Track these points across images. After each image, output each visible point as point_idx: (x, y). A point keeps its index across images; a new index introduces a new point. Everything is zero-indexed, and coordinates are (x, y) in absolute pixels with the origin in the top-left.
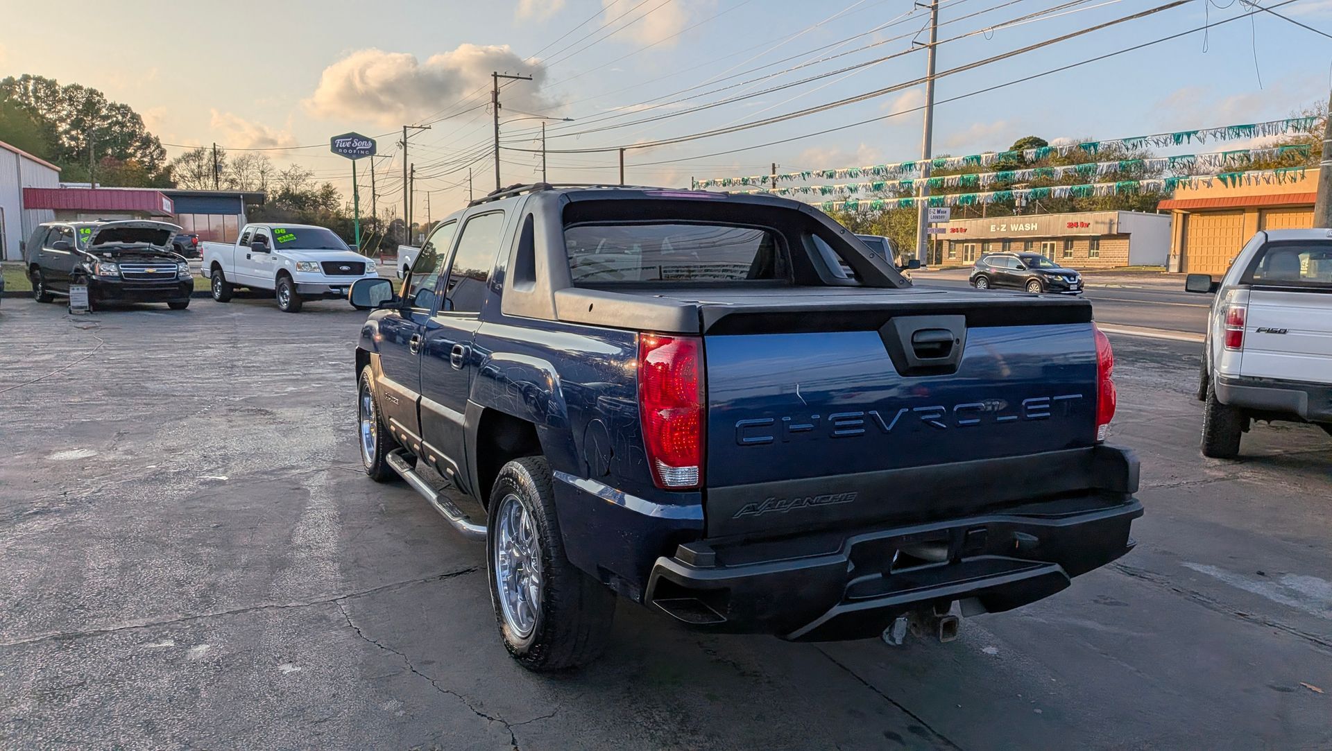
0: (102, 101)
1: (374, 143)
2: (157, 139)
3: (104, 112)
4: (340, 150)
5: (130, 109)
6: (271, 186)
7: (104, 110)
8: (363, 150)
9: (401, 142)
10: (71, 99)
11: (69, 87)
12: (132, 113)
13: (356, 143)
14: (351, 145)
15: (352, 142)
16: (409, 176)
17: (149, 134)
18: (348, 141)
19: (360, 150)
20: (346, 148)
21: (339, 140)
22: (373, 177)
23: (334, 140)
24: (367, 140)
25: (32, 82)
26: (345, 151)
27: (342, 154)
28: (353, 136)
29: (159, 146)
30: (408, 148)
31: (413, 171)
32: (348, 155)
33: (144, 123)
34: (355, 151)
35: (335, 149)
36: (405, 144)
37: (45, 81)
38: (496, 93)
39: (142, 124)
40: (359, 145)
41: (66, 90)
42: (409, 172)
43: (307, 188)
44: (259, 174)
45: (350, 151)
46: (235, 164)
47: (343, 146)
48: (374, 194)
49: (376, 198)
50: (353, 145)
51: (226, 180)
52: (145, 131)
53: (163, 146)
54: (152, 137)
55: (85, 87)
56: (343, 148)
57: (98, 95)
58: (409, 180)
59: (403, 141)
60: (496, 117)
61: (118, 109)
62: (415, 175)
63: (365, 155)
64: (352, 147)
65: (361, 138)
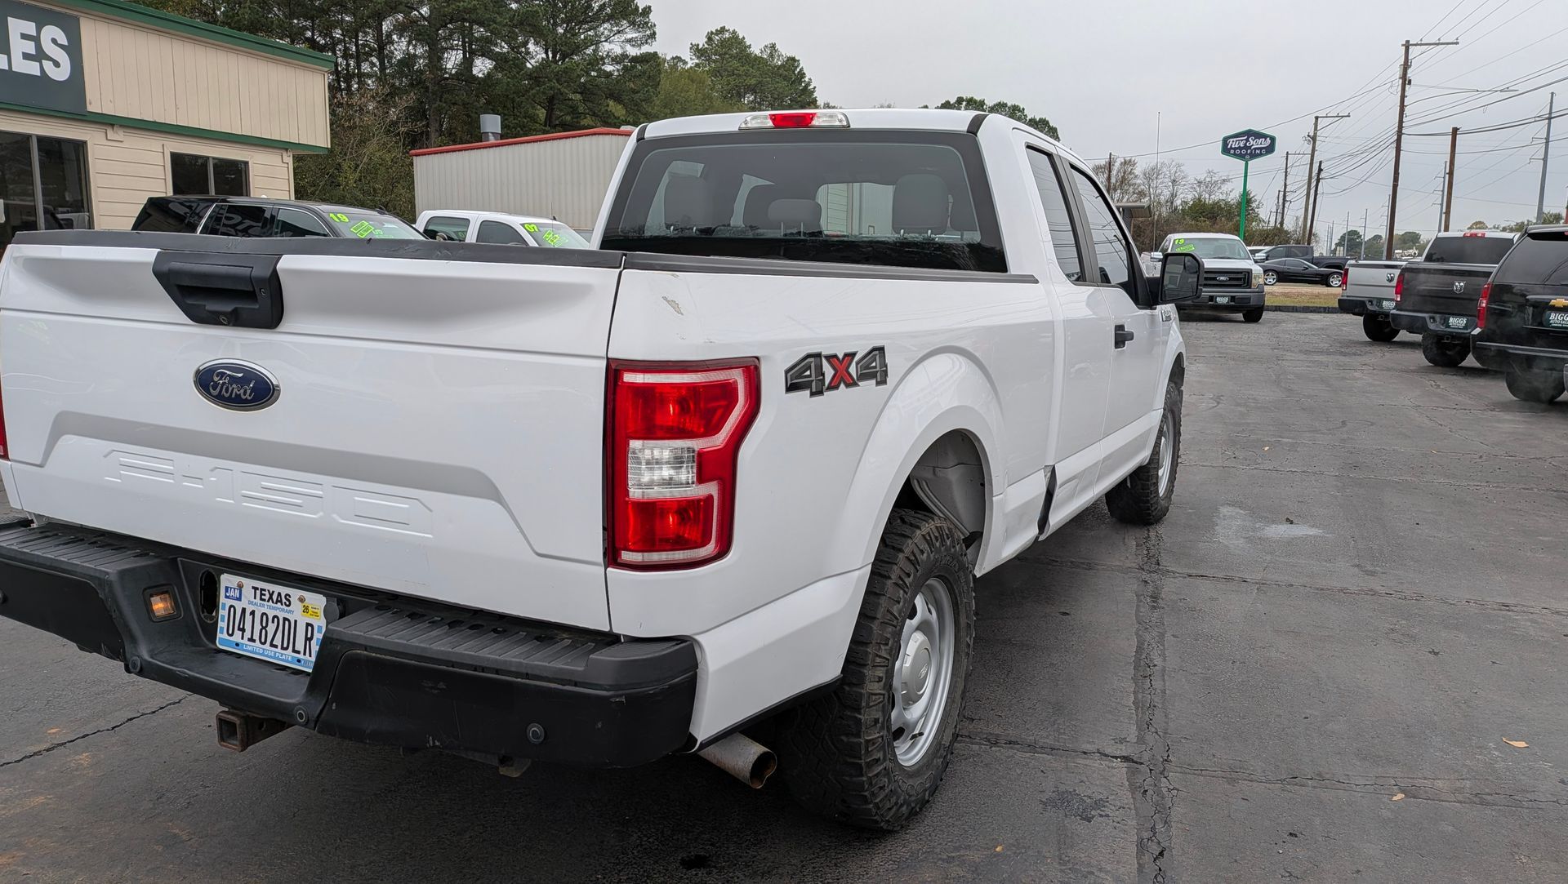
0: (1023, 117)
4: (1232, 152)
5: (1048, 122)
6: (1182, 196)
8: (1258, 149)
9: (1309, 136)
11: (995, 106)
14: (1245, 144)
15: (1247, 140)
16: (1315, 177)
18: (1242, 140)
19: (1255, 149)
20: (1240, 148)
21: (1231, 140)
22: (1286, 180)
23: (1228, 139)
24: (1265, 136)
25: (964, 103)
27: (1235, 155)
28: (1250, 134)
30: (1317, 143)
31: (1320, 170)
32: (1241, 157)
33: (1060, 136)
34: (1249, 151)
35: (1226, 150)
36: (1314, 139)
37: (975, 102)
38: (1406, 67)
40: (1255, 143)
42: (1315, 172)
43: (1221, 197)
44: (1170, 184)
45: (1244, 152)
46: (1145, 174)
47: (1236, 146)
48: (1284, 200)
49: (1287, 205)
50: (1248, 144)
51: (1134, 193)
55: (1009, 104)
56: (1235, 149)
57: (1019, 111)
58: (1313, 183)
59: (1312, 134)
60: (1403, 97)
62: (1322, 175)
63: (1261, 155)
64: (1246, 147)
65: (1259, 135)
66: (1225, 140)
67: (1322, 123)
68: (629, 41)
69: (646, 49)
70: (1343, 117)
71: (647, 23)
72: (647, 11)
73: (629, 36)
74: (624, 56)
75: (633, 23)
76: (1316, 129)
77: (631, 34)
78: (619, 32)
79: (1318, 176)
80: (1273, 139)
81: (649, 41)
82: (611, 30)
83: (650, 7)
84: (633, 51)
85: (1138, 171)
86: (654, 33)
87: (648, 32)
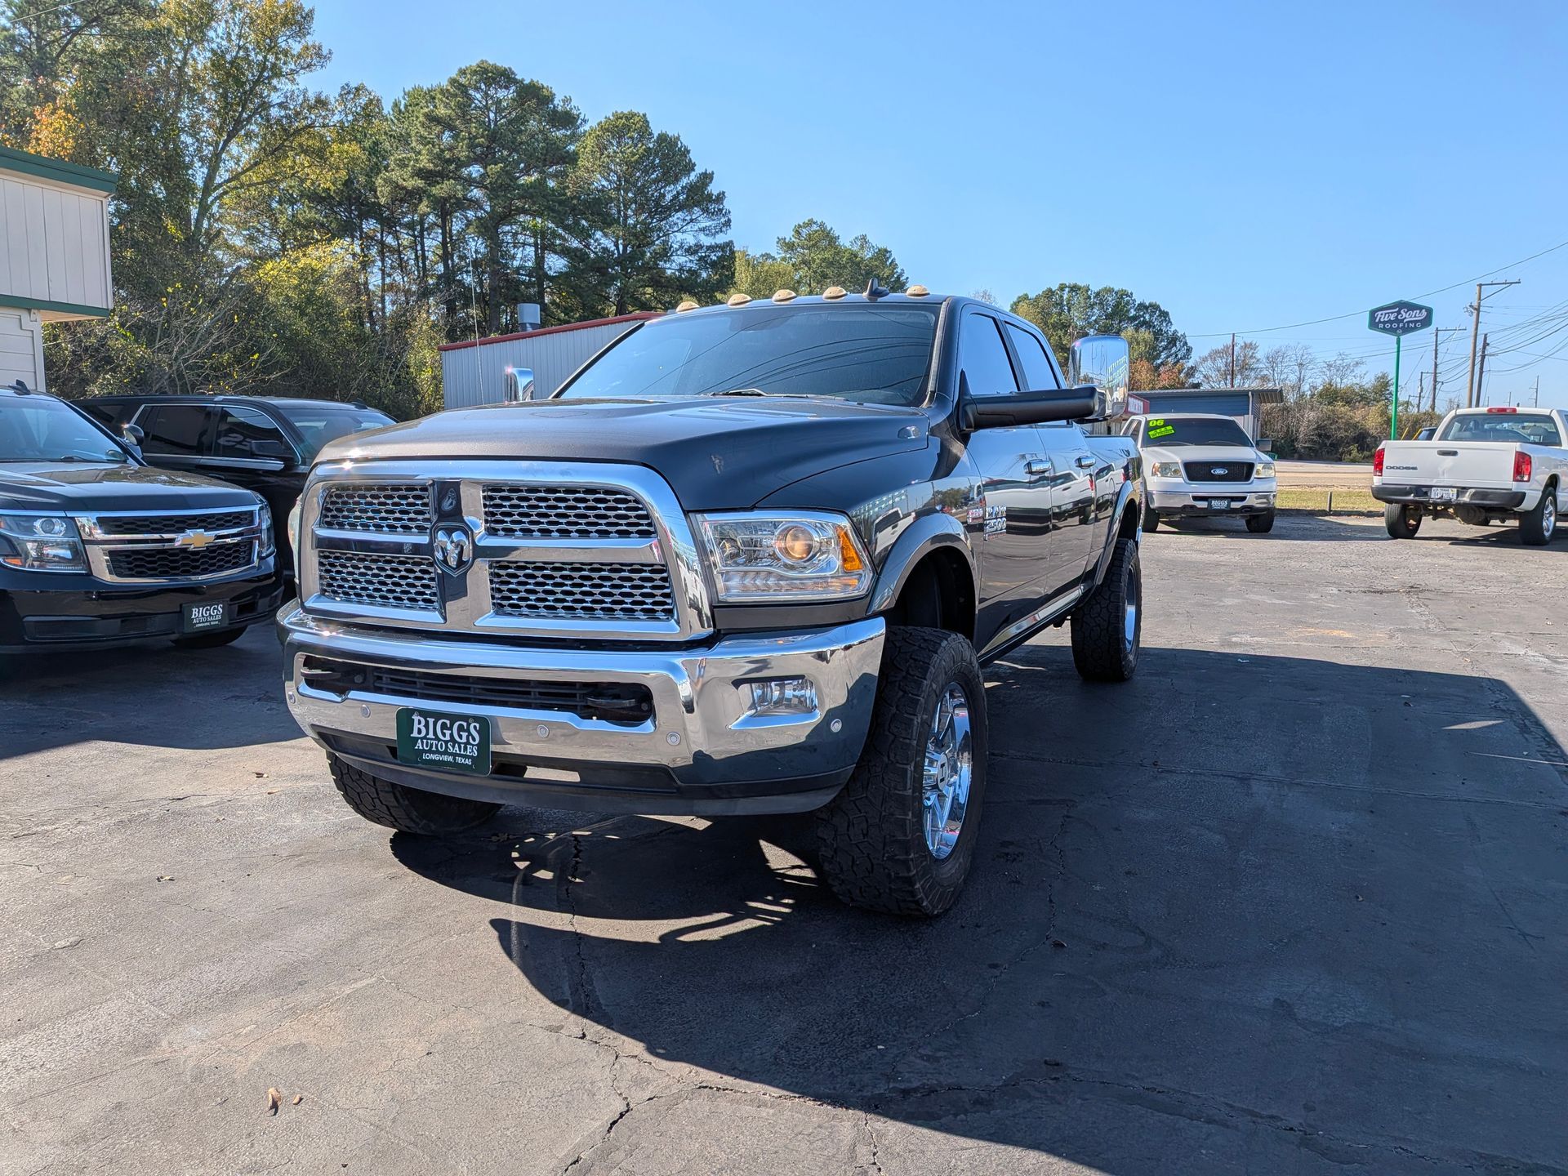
0: (1131, 302)
2: (1184, 336)
3: (1132, 313)
4: (1381, 326)
5: (1158, 306)
6: (1311, 380)
7: (1132, 310)
8: (1412, 322)
9: (1471, 307)
10: (1101, 303)
11: (1101, 291)
12: (1160, 310)
14: (1396, 317)
15: (1399, 313)
16: (1481, 355)
17: (1176, 331)
18: (1392, 313)
19: (1408, 322)
20: (1390, 321)
21: (1380, 313)
22: (1436, 358)
23: (1376, 314)
24: (1420, 308)
25: (1067, 290)
26: (1388, 326)
27: (1384, 330)
28: (1400, 305)
29: (1186, 343)
30: (1481, 313)
31: (1486, 344)
32: (1392, 331)
33: (1172, 320)
34: (1401, 325)
35: (1374, 324)
36: (1478, 308)
37: (1080, 288)
39: (1170, 322)
40: (1407, 316)
41: (1098, 294)
42: (1480, 346)
43: (1356, 381)
44: (1297, 367)
45: (1395, 325)
46: (1268, 358)
47: (1386, 319)
48: (1435, 381)
49: (1438, 386)
50: (1399, 317)
51: (1256, 378)
52: (1173, 328)
53: (1190, 344)
54: (1179, 334)
55: (1116, 289)
56: (1384, 323)
57: (1127, 295)
58: (1478, 359)
59: (1475, 304)
61: (1146, 308)
63: (1415, 329)
64: (1397, 321)
65: (1411, 307)
66: (1373, 313)
67: (1486, 291)
68: (702, 230)
69: (721, 239)
70: (1511, 283)
71: (721, 210)
72: (720, 198)
73: (703, 225)
74: (699, 247)
75: (706, 211)
76: (1480, 299)
77: (705, 222)
78: (692, 220)
79: (1483, 352)
80: (1429, 311)
81: (724, 229)
82: (684, 220)
83: (724, 193)
84: (706, 241)
85: (1260, 355)
86: (729, 220)
87: (723, 220)
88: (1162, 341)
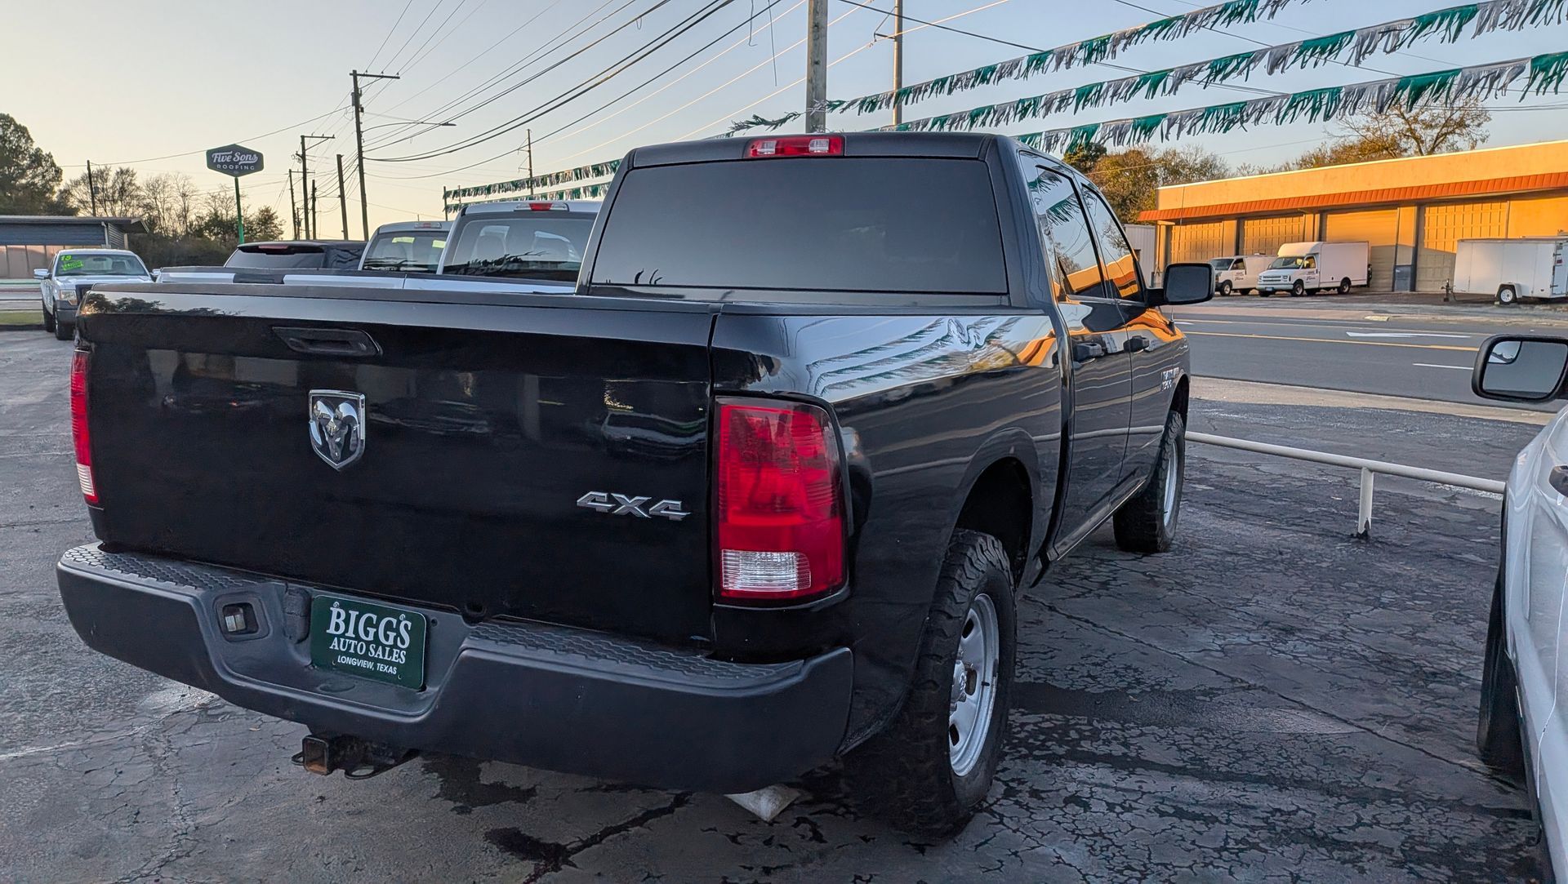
1: (260, 156)
2: (50, 156)
8: (246, 164)
12: (15, 124)
13: (237, 157)
14: (232, 159)
15: (233, 155)
17: (38, 150)
18: (228, 155)
19: (243, 165)
20: (226, 163)
21: (216, 154)
23: (210, 153)
24: (252, 153)
26: (225, 167)
27: (222, 170)
28: (234, 150)
29: (53, 164)
32: (228, 172)
33: (32, 137)
34: (237, 167)
35: (212, 164)
38: (356, 95)
39: (29, 138)
40: (241, 159)
45: (231, 167)
47: (222, 160)
50: (234, 159)
52: (35, 146)
53: (58, 165)
54: (44, 154)
56: (222, 164)
60: (358, 124)
63: (250, 171)
64: (232, 162)
65: (244, 151)
85: (138, 181)
88: (24, 159)
